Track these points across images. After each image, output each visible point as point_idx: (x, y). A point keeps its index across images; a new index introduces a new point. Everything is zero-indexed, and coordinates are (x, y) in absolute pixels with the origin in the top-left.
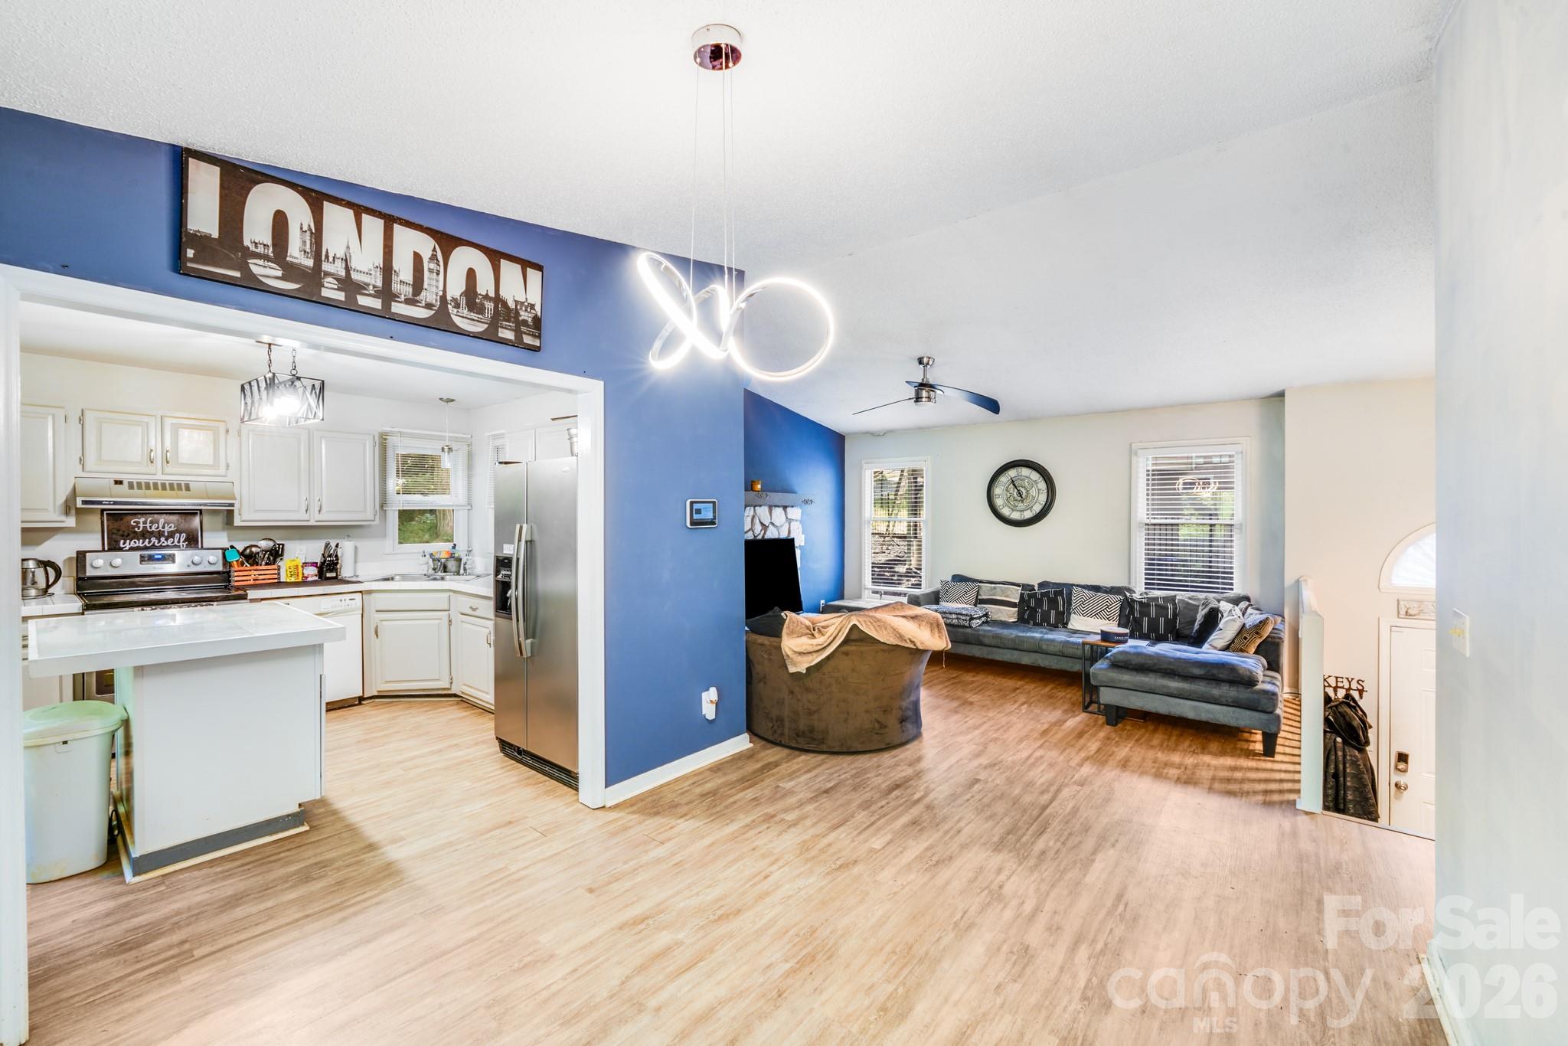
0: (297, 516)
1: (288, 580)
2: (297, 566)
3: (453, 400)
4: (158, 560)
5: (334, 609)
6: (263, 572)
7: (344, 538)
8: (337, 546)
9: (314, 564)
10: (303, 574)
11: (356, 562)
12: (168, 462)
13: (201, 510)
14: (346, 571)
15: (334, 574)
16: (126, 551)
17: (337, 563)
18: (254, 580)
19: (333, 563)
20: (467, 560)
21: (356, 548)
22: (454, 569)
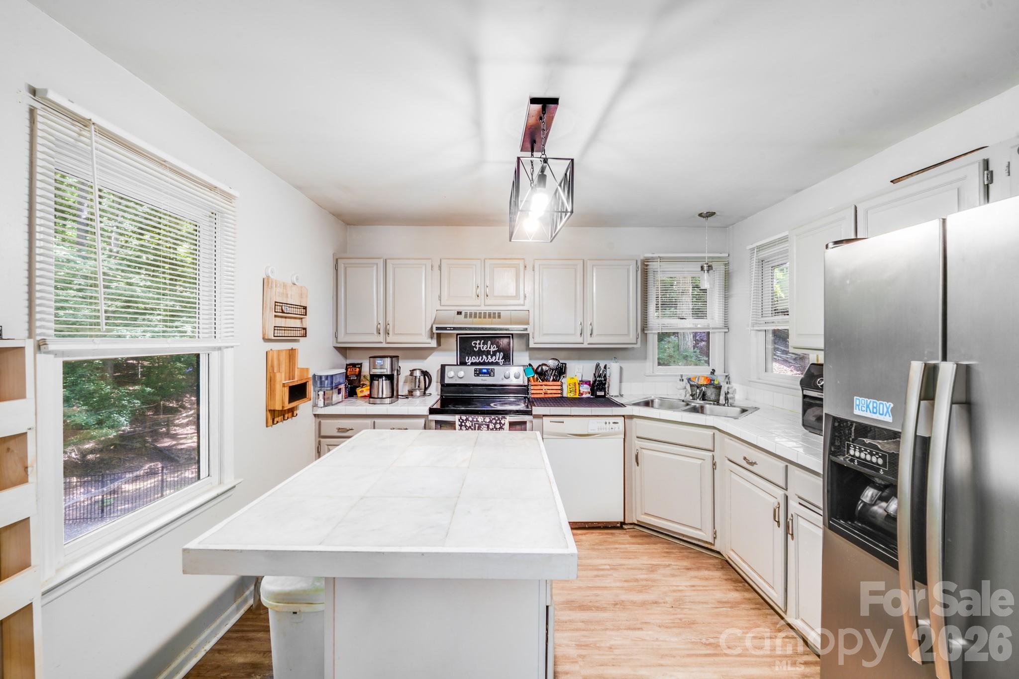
0: (573, 339)
1: (569, 396)
2: (575, 383)
3: (713, 214)
4: (485, 373)
5: (600, 431)
6: (550, 388)
7: (612, 359)
8: (605, 367)
9: (588, 383)
10: (580, 391)
11: (621, 382)
12: (487, 296)
13: (512, 334)
14: (613, 391)
15: (603, 394)
16: (469, 365)
17: (605, 384)
18: (544, 394)
19: (602, 383)
20: (728, 388)
21: (621, 368)
22: (713, 397)
